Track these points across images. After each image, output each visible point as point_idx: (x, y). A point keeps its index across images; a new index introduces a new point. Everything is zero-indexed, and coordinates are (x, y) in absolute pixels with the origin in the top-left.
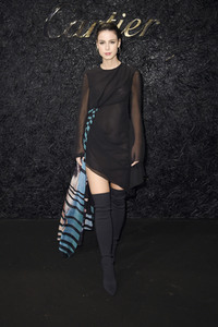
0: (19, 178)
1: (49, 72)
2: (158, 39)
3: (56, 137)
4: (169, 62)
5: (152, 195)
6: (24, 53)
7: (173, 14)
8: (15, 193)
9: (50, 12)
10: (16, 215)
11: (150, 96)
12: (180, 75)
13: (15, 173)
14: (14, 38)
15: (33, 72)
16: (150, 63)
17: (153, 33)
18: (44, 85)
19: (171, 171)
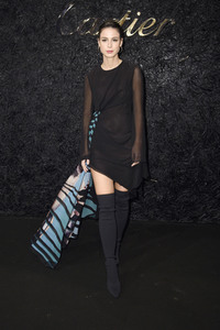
0: (27, 176)
1: (61, 69)
2: (172, 39)
3: (65, 136)
4: (183, 63)
5: (160, 197)
6: (35, 49)
7: (189, 13)
8: (22, 190)
9: (64, 8)
10: (22, 213)
11: (162, 98)
12: (193, 77)
13: (23, 171)
14: (26, 34)
15: (45, 69)
16: (163, 64)
17: (167, 33)
18: (55, 82)
19: (181, 174)
